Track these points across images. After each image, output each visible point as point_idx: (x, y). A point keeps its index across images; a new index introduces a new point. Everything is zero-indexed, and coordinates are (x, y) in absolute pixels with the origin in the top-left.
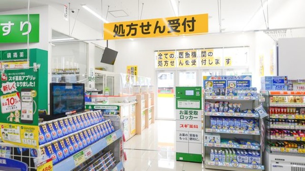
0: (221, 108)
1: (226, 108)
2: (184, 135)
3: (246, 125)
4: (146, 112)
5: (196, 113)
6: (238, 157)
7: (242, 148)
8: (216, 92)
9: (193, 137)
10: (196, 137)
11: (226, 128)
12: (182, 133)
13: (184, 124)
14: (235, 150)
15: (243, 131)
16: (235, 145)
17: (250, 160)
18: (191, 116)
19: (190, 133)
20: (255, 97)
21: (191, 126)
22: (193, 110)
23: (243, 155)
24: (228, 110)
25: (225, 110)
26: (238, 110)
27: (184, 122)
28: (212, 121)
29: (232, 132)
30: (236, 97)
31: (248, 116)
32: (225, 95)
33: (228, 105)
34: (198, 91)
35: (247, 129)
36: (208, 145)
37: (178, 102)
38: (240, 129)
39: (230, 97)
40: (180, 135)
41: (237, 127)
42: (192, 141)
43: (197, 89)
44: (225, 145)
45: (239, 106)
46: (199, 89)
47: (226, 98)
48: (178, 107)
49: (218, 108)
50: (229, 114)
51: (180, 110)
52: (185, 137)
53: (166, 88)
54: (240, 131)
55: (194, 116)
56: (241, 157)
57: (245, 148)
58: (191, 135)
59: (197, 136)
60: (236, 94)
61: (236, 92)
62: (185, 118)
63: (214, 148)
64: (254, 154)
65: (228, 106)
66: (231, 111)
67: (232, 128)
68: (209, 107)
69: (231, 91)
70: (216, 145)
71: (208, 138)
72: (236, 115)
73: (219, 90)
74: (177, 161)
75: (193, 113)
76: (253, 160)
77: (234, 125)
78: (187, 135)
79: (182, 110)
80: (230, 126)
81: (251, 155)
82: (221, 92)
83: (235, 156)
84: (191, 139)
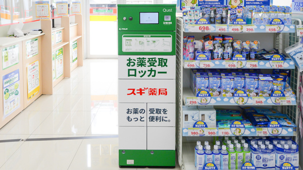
0: (219, 51)
1: (229, 50)
2: (136, 111)
3: (271, 86)
4: (65, 50)
5: (163, 63)
6: (254, 156)
7: (262, 135)
8: (206, 16)
9: (156, 115)
10: (162, 115)
11: (229, 94)
12: (132, 107)
13: (137, 88)
14: (247, 139)
15: (263, 99)
16: (248, 130)
17: (279, 160)
18: (151, 70)
19: (150, 106)
20: (288, 26)
21: (152, 92)
22: (157, 57)
23: (264, 152)
24: (233, 55)
25: (226, 56)
26: (253, 55)
27: (137, 84)
28: (198, 80)
29: (241, 104)
30: (249, 27)
31: (275, 67)
32: (226, 23)
33: (232, 43)
34: (168, 14)
35: (271, 95)
36: (190, 134)
37: (124, 39)
38: (257, 94)
39: (239, 27)
40: (129, 111)
41: (250, 92)
42: (155, 123)
43: (165, 10)
44: (226, 130)
45: (255, 46)
46: (170, 10)
47: (228, 28)
48: (124, 50)
49: (211, 51)
50: (235, 63)
51: (128, 57)
52: (138, 116)
53: (105, 5)
54: (257, 99)
55: (158, 69)
56: (261, 155)
57: (268, 135)
58: (152, 111)
59: (165, 111)
60: (248, 21)
61: (249, 15)
62: (138, 75)
63: (203, 139)
64: (286, 147)
65: (232, 46)
66: (239, 56)
67: (240, 92)
68: (191, 50)
69: (240, 15)
70: (206, 133)
71: (189, 117)
72: (249, 65)
73: (215, 11)
74: (121, 167)
75: (157, 64)
76: (284, 160)
77: (244, 87)
78: (142, 111)
79: (132, 57)
80: (236, 90)
81: (282, 150)
82: (218, 16)
83: (249, 154)
84: (152, 119)
